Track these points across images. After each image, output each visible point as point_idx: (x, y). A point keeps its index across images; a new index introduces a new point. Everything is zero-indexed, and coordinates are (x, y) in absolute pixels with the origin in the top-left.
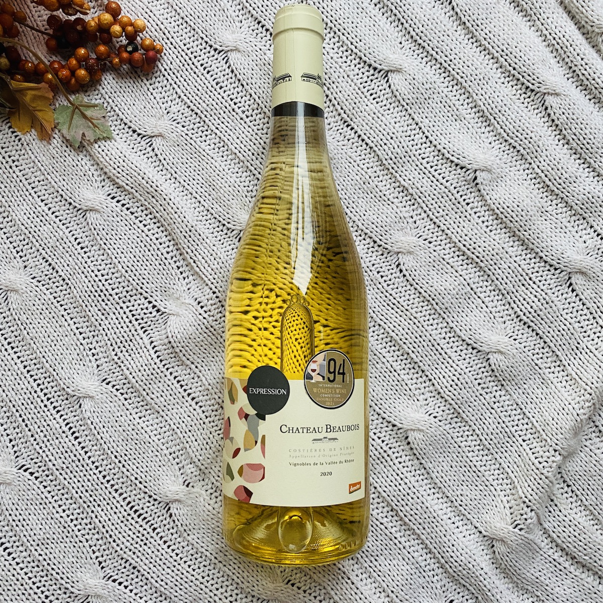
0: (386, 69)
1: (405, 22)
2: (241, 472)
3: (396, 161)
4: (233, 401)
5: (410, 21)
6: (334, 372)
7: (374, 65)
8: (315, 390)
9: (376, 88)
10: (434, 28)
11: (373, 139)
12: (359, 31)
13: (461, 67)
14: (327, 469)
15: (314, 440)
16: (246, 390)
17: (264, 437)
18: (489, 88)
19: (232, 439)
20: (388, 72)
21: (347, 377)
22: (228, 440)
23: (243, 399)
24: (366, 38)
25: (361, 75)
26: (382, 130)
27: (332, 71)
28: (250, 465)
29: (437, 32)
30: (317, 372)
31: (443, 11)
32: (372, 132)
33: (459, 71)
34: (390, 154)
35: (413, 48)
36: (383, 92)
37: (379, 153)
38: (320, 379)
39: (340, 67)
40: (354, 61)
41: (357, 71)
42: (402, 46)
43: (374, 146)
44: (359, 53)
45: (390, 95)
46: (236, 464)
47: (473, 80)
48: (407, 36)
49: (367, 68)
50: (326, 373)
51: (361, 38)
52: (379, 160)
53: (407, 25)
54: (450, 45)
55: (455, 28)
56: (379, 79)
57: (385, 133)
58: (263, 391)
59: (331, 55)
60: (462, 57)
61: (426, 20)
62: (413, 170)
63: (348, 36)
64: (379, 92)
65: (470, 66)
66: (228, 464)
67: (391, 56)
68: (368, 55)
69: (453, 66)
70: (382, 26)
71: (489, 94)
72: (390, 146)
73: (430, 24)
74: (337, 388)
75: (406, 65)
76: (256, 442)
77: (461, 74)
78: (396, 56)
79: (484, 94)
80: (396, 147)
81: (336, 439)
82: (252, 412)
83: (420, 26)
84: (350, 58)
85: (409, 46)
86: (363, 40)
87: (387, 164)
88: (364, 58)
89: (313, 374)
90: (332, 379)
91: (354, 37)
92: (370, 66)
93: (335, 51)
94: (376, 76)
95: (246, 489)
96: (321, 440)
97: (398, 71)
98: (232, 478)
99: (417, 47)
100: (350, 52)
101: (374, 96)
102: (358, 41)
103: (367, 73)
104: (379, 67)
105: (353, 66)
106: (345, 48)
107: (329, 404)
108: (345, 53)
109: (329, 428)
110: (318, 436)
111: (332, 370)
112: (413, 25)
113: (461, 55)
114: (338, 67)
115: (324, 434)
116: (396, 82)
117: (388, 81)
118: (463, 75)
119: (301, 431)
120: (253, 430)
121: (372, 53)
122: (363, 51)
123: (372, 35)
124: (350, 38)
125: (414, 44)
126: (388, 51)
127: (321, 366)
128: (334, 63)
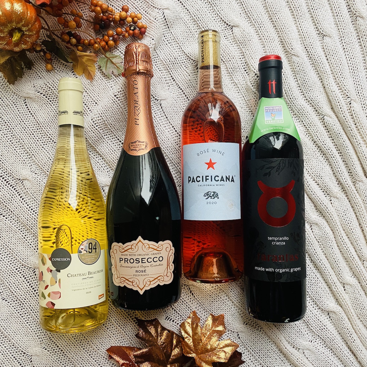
0: (232, 25)
1: (244, 4)
2: (49, 295)
3: (234, 70)
4: (44, 264)
5: (246, 4)
6: (92, 249)
7: (227, 22)
8: (83, 257)
9: (227, 33)
10: (256, 10)
11: (225, 58)
12: (222, 6)
13: (264, 32)
14: (88, 290)
15: (83, 279)
16: (50, 259)
17: (60, 279)
18: (273, 44)
19: (44, 281)
20: (233, 26)
21: (97, 250)
22: (42, 282)
23: (49, 264)
24: (225, 9)
25: (221, 26)
26: (229, 53)
27: (209, 23)
28: (54, 292)
29: (257, 12)
30: (84, 249)
31: (262, 3)
32: (224, 54)
33: (263, 33)
34: (232, 65)
35: (245, 17)
36: (230, 36)
37: (227, 65)
38: (85, 252)
39: (212, 21)
40: (218, 20)
41: (219, 24)
42: (241, 15)
43: (225, 61)
44: (221, 16)
45: (233, 38)
46: (46, 292)
47: (268, 39)
48: (244, 11)
49: (224, 23)
50: (88, 250)
51: (222, 9)
52: (227, 68)
53: (244, 6)
54: (261, 19)
55: (265, 12)
56: (228, 30)
57: (231, 55)
58: (58, 259)
59: (209, 15)
60: (266, 27)
61: (253, 5)
62: (240, 76)
63: (217, 7)
64: (228, 36)
65: (268, 32)
66: (42, 292)
67: (235, 19)
68: (225, 17)
69: (261, 30)
70: (233, 4)
71: (272, 47)
72: (232, 62)
73: (255, 7)
74: (93, 255)
75: (241, 24)
76: (56, 282)
77: (263, 35)
78: (237, 19)
79: (270, 47)
80: (235, 63)
81: (93, 277)
82: (54, 269)
83: (250, 7)
84: (216, 18)
85: (244, 16)
86: (223, 10)
87: (229, 70)
88: (223, 19)
89: (82, 250)
90: (90, 252)
91: (220, 8)
92: (225, 22)
93: (210, 14)
94: (227, 28)
95: (52, 303)
96: (86, 278)
97: (237, 26)
98: (45, 298)
99: (247, 17)
100: (217, 15)
101: (226, 37)
102: (221, 10)
103: (223, 26)
104: (229, 24)
105: (218, 22)
106: (215, 13)
107: (89, 262)
108: (215, 15)
109: (90, 273)
110: (85, 277)
111: (90, 248)
112: (247, 6)
113: (265, 26)
114: (211, 22)
115: (87, 276)
116: (236, 32)
117: (232, 31)
118: (264, 36)
119: (77, 275)
120: (55, 277)
121: (227, 16)
122: (223, 15)
123: (228, 8)
124: (218, 8)
125: (246, 15)
126: (234, 17)
127: (86, 247)
128: (210, 19)
